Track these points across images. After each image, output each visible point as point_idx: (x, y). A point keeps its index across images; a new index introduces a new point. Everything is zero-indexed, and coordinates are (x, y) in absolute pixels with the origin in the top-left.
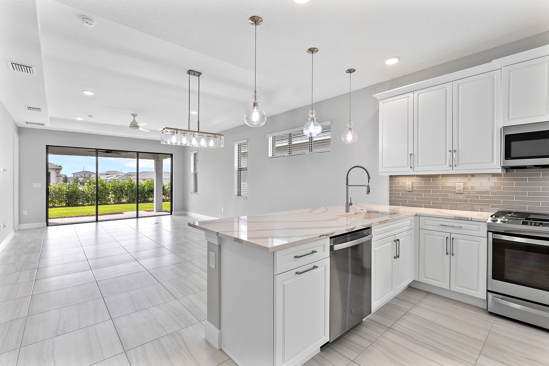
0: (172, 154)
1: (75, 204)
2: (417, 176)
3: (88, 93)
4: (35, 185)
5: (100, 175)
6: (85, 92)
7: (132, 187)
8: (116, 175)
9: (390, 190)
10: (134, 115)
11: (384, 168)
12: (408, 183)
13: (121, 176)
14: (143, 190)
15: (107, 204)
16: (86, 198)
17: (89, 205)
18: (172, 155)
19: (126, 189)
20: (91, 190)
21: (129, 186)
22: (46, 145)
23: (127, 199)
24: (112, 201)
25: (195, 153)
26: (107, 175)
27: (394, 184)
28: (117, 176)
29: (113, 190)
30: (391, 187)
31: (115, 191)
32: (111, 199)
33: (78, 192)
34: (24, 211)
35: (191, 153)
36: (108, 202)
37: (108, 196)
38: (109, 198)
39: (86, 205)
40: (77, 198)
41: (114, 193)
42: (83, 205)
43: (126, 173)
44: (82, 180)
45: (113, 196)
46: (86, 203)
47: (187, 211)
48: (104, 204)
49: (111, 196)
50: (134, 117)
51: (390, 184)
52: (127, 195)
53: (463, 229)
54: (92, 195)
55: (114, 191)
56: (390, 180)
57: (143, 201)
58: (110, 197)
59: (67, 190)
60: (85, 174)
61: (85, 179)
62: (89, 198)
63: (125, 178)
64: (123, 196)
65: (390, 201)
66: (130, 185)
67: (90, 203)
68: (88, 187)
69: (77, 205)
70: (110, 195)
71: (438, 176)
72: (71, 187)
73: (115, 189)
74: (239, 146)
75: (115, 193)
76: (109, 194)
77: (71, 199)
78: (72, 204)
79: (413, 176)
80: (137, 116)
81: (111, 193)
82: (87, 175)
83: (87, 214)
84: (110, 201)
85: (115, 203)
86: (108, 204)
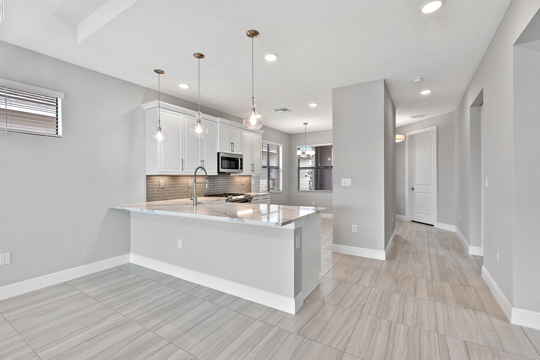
2: (168, 176)
9: (147, 188)
11: (162, 168)
12: (162, 181)
27: (150, 182)
30: (147, 185)
51: (147, 182)
56: (147, 179)
65: (147, 198)
71: (179, 176)
79: (165, 176)
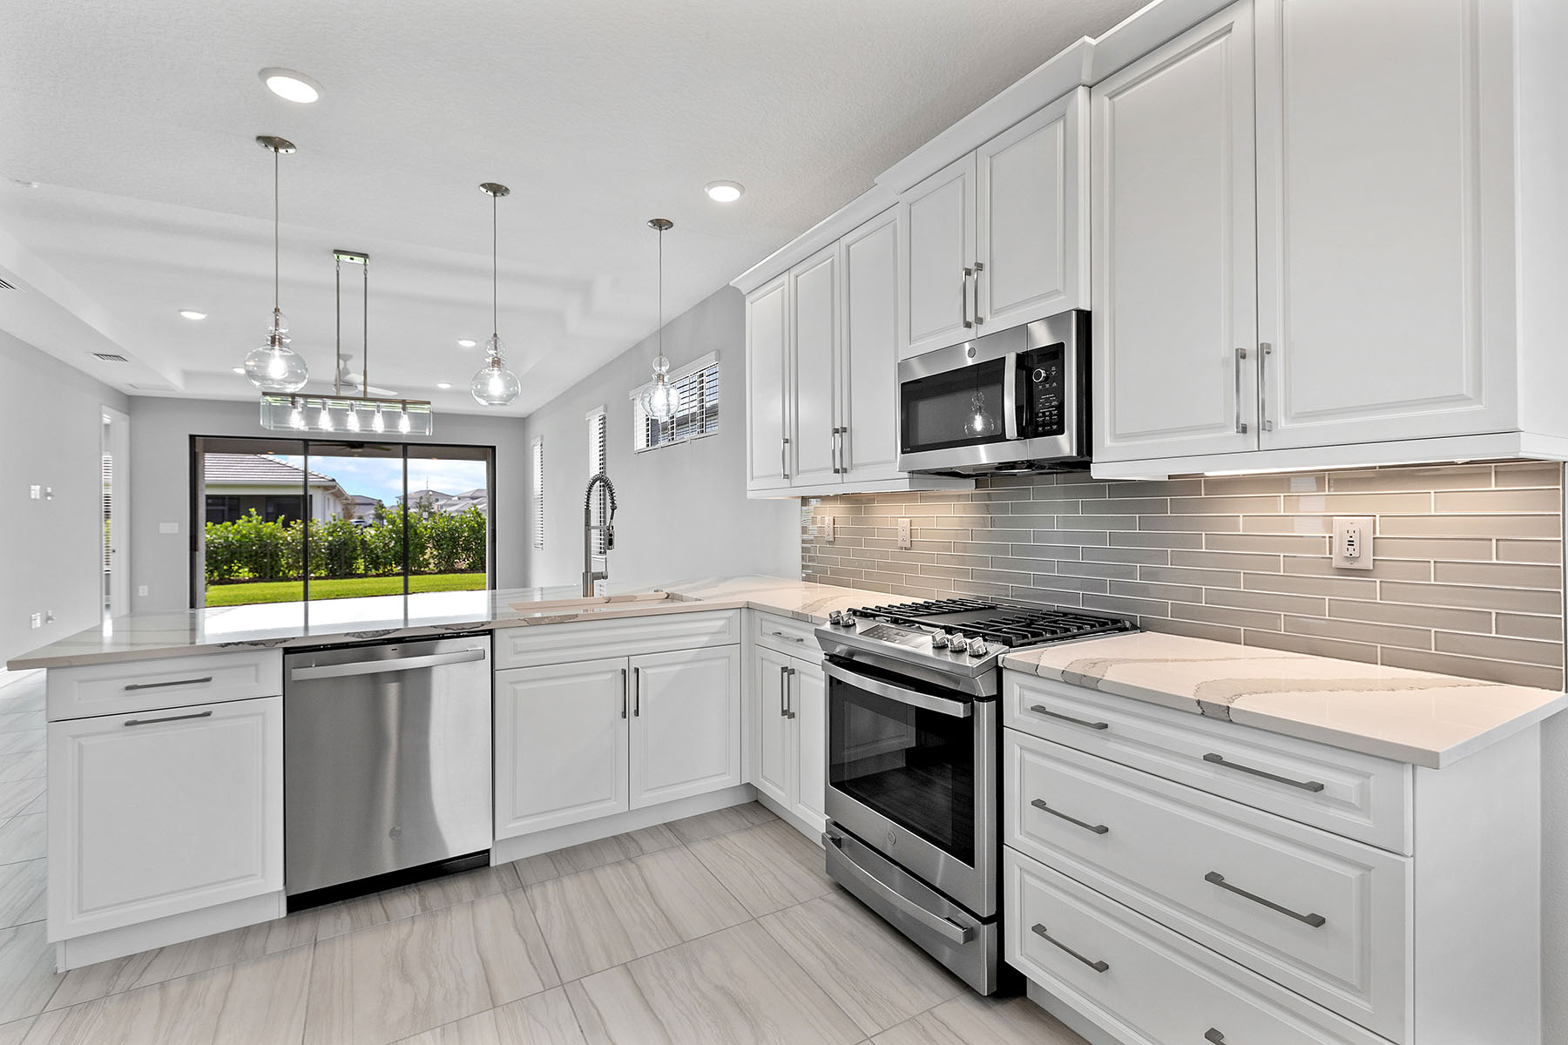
0: (495, 447)
4: (165, 528)
5: (459, 499)
6: (184, 314)
15: (419, 574)
17: (378, 575)
18: (494, 449)
21: (472, 529)
22: (192, 435)
24: (431, 566)
26: (473, 498)
31: (439, 540)
32: (431, 561)
35: (533, 442)
36: (422, 569)
37: (424, 554)
38: (425, 557)
39: (373, 576)
45: (434, 553)
46: (371, 571)
49: (430, 553)
52: (467, 549)
53: (804, 645)
55: (435, 541)
58: (428, 555)
59: (330, 538)
62: (378, 557)
64: (457, 553)
67: (380, 571)
70: (428, 551)
75: (438, 546)
76: (423, 548)
77: (338, 560)
78: (340, 573)
81: (428, 545)
82: (424, 502)
85: (440, 572)
86: (426, 573)
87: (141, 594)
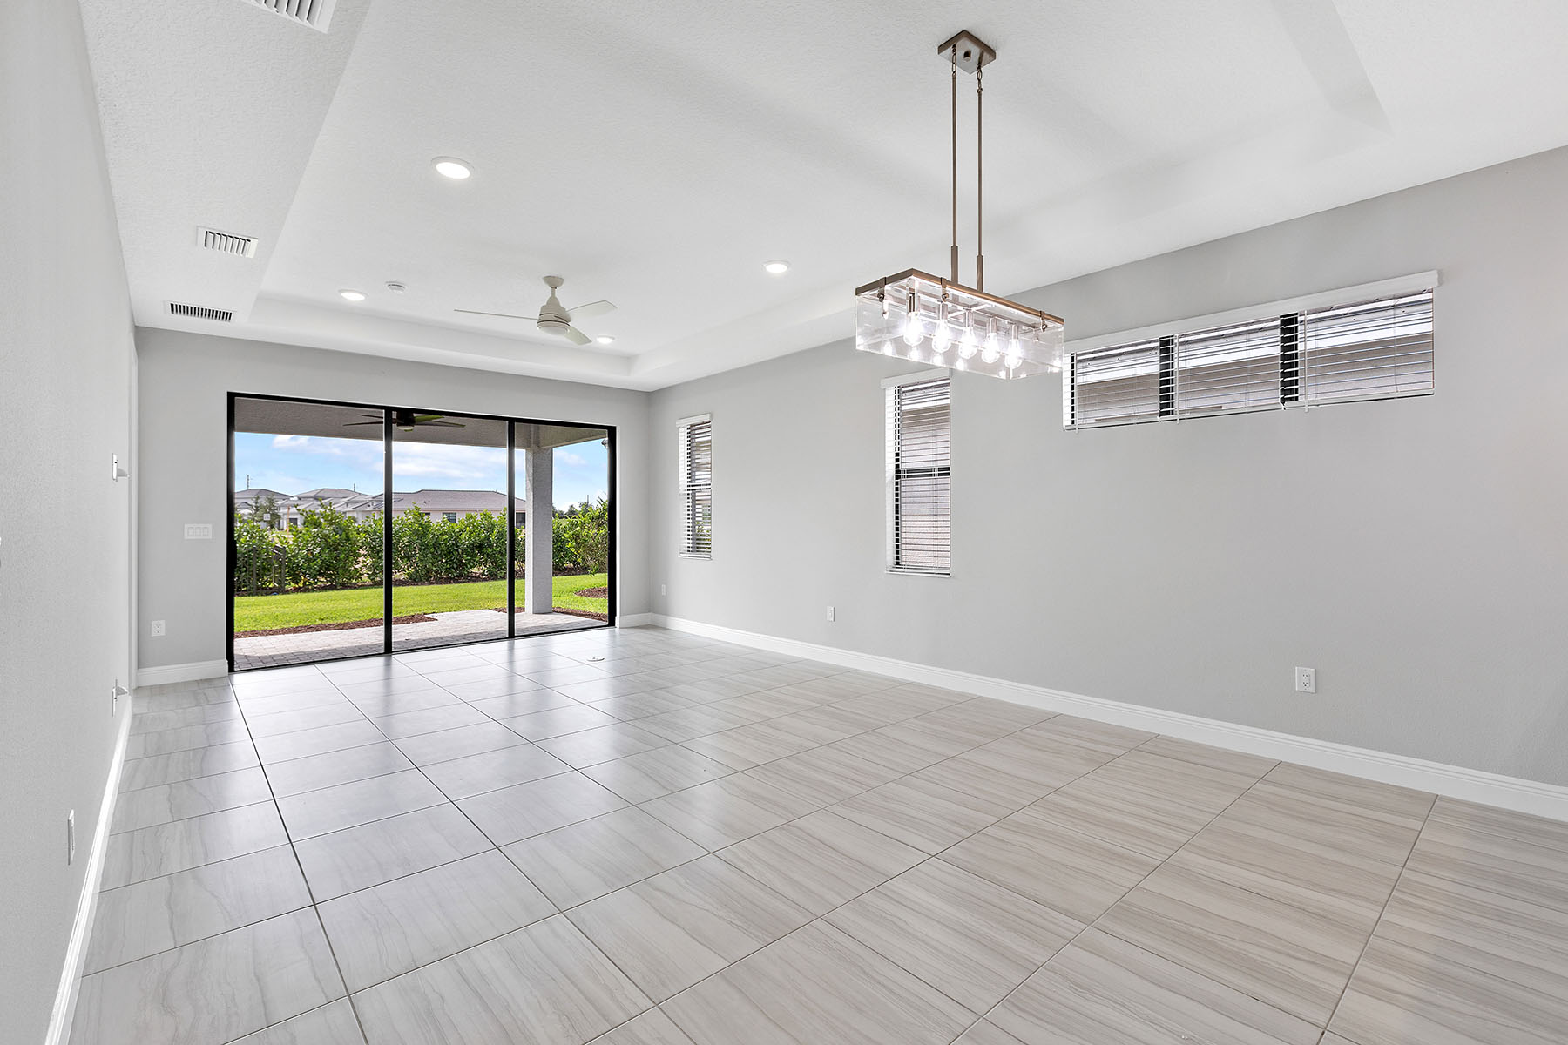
0: (615, 428)
1: (258, 588)
3: (453, 171)
4: (192, 532)
5: (300, 499)
6: (442, 166)
7: (424, 535)
8: (346, 500)
10: (553, 282)
13: (360, 502)
14: (456, 544)
15: (350, 588)
16: (292, 569)
17: (297, 590)
18: (612, 431)
19: (406, 540)
20: (306, 545)
21: (416, 532)
22: (228, 393)
23: (408, 570)
24: (365, 578)
25: (692, 426)
26: (317, 499)
28: (347, 503)
29: (369, 544)
31: (375, 547)
32: (364, 571)
33: (267, 549)
34: (153, 623)
35: (679, 423)
36: (354, 581)
37: (355, 562)
38: (357, 566)
39: (290, 591)
40: (264, 569)
41: (372, 551)
42: (280, 590)
43: (374, 495)
44: (250, 514)
45: (369, 562)
46: (289, 584)
47: (666, 613)
48: (345, 587)
49: (363, 563)
50: (554, 288)
54: (307, 560)
55: (370, 547)
57: (457, 576)
58: (361, 564)
60: (258, 498)
61: (257, 510)
62: (299, 567)
63: (371, 509)
66: (418, 530)
67: (301, 584)
68: (295, 536)
69: (264, 589)
70: (361, 559)
72: (245, 534)
73: (374, 540)
74: (899, 391)
76: (358, 555)
77: (246, 571)
78: (248, 588)
80: (562, 284)
81: (362, 552)
82: (263, 501)
83: (319, 622)
84: (359, 577)
86: (354, 587)
87: (154, 634)
